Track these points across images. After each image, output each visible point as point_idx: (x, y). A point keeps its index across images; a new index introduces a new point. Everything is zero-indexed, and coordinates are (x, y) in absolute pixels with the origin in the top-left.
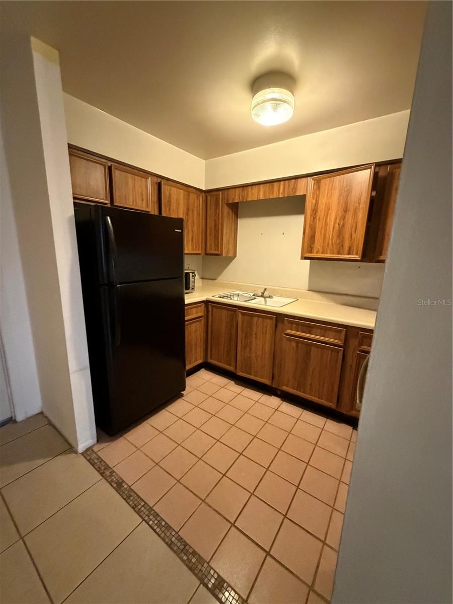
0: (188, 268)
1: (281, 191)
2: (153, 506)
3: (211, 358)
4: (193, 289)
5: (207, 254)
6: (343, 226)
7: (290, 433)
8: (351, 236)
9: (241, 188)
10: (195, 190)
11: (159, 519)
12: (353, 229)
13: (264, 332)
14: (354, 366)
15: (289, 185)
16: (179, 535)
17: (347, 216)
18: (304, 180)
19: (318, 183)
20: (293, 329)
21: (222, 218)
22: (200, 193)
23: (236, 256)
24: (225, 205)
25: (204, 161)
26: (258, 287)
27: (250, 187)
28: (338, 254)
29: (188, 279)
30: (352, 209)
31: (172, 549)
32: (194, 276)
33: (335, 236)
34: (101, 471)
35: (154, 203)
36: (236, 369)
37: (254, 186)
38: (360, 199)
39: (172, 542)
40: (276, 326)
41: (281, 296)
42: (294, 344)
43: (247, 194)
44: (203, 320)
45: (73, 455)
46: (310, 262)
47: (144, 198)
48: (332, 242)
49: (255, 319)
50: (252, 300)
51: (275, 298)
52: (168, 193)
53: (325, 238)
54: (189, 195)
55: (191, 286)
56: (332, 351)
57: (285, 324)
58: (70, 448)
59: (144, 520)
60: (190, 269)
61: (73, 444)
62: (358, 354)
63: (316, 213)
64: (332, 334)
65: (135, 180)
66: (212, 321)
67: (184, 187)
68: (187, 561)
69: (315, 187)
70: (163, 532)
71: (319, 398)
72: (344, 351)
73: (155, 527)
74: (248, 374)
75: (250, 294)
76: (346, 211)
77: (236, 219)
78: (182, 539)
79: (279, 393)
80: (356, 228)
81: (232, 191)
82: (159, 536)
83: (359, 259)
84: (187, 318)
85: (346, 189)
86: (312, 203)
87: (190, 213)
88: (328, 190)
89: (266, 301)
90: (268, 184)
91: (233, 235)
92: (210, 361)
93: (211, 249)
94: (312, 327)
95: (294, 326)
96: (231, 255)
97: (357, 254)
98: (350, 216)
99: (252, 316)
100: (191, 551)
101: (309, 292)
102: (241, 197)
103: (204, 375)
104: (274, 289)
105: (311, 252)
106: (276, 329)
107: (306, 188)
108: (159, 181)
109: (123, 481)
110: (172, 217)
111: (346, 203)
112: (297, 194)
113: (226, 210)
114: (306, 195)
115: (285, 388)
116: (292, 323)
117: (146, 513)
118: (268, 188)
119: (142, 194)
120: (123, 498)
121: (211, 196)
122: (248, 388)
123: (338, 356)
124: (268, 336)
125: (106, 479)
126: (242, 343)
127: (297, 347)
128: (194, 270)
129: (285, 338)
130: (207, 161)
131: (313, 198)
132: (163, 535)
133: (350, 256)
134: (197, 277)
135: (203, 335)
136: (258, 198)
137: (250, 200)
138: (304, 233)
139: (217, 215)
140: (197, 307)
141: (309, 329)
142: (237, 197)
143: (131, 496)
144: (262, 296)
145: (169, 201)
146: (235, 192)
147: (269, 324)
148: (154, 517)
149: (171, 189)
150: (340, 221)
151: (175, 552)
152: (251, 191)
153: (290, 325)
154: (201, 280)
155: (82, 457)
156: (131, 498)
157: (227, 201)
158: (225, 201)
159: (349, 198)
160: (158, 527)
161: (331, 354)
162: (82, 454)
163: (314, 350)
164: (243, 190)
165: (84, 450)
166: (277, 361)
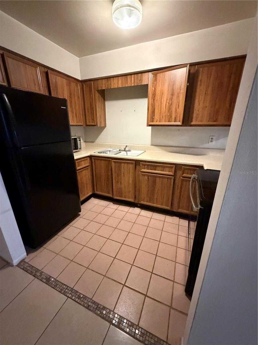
0: (75, 135)
1: (133, 82)
2: (73, 287)
3: (97, 191)
4: (80, 149)
5: (87, 125)
6: (171, 104)
7: (148, 227)
8: (176, 110)
9: (106, 80)
10: (74, 80)
11: (78, 294)
12: (177, 106)
13: (129, 172)
14: (179, 186)
15: (137, 78)
16: (93, 300)
17: (173, 98)
18: (146, 74)
19: (155, 76)
20: (146, 169)
21: (95, 101)
22: (78, 82)
23: (106, 126)
24: (96, 91)
25: (78, 58)
26: (122, 145)
27: (112, 79)
28: (169, 122)
29: (76, 142)
30: (176, 94)
31: (90, 310)
32: (80, 140)
33: (167, 111)
34: (33, 274)
35: (44, 87)
36: (113, 195)
37: (115, 78)
38: (180, 87)
39: (89, 305)
40: (135, 168)
41: (136, 150)
42: (146, 177)
43: (111, 84)
44: (89, 168)
45: (10, 268)
46: (152, 128)
47: (36, 83)
48: (165, 116)
49: (123, 164)
50: (119, 153)
51: (132, 151)
52: (54, 81)
53: (160, 113)
54: (70, 83)
55: (79, 147)
56: (168, 179)
57: (141, 166)
58: (7, 264)
59: (68, 297)
60: (76, 136)
61: (9, 261)
62: (182, 179)
63: (155, 96)
64: (168, 169)
65: (26, 67)
66: (95, 168)
67: (65, 77)
68: (100, 314)
69: (154, 79)
70: (82, 301)
71: (161, 205)
72: (174, 178)
73: (77, 300)
74: (120, 197)
75: (117, 150)
76: (173, 94)
77: (104, 101)
78: (95, 302)
79: (139, 205)
80: (179, 105)
81: (100, 81)
82: (80, 304)
83: (181, 124)
84: (78, 168)
85: (172, 80)
86: (152, 89)
87: (73, 96)
88: (162, 81)
89: (127, 154)
90: (124, 77)
91: (103, 112)
92: (96, 192)
93: (89, 122)
94: (156, 166)
95: (146, 166)
96: (103, 125)
97: (179, 122)
98: (175, 97)
99: (121, 163)
100: (102, 307)
101: (152, 146)
102: (106, 86)
103: (94, 201)
104: (131, 146)
105: (153, 121)
106: (135, 170)
107: (148, 79)
108: (46, 71)
109: (50, 277)
110: (59, 97)
111: (173, 90)
112: (143, 84)
113: (97, 95)
114: (148, 84)
115: (142, 202)
116: (145, 165)
117: (70, 293)
118: (124, 79)
119: (34, 80)
120: (52, 287)
121: (85, 85)
122: (121, 205)
123: (171, 181)
124: (131, 174)
125: (38, 278)
126: (115, 180)
127: (148, 178)
128: (80, 137)
129: (141, 174)
130: (80, 58)
131: (153, 86)
132: (82, 303)
133: (175, 123)
134: (82, 141)
135: (90, 177)
136: (118, 86)
137: (112, 88)
138: (148, 110)
139: (91, 98)
140: (84, 160)
141: (155, 167)
142: (104, 86)
143: (57, 285)
144: (125, 150)
145: (56, 87)
146: (102, 82)
147: (131, 167)
148: (75, 294)
149: (56, 77)
150: (169, 101)
151: (92, 311)
152: (113, 82)
153: (143, 166)
154: (84, 143)
155: (17, 268)
156: (58, 286)
157: (97, 88)
158: (96, 88)
159: (174, 86)
160: (79, 299)
161: (167, 180)
162: (17, 266)
163: (158, 179)
164: (108, 81)
165: (18, 263)
166: (137, 188)
